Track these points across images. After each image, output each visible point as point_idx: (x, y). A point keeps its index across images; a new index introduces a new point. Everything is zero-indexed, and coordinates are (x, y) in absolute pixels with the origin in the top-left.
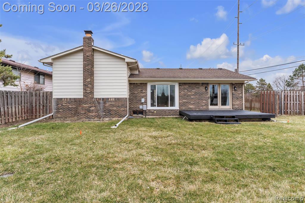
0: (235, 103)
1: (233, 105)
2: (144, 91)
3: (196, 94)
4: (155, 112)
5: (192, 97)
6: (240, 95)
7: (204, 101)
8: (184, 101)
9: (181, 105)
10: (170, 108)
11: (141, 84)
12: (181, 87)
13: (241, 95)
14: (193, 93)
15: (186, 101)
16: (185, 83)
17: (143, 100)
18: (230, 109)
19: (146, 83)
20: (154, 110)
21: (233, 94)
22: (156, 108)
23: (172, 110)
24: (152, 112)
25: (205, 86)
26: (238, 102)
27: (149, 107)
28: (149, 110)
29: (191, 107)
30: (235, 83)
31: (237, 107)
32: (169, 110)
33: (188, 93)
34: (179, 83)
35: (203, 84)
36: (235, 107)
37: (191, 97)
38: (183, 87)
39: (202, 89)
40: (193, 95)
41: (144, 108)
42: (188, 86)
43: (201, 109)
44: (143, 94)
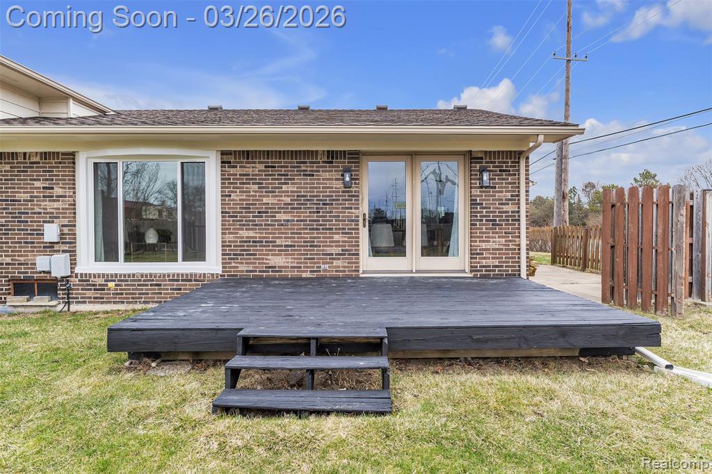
0: (484, 245)
1: (474, 254)
2: (58, 191)
3: (300, 201)
4: (111, 285)
5: (282, 217)
6: (505, 208)
7: (336, 237)
8: (244, 234)
9: (229, 253)
10: (181, 267)
11: (45, 155)
12: (232, 171)
13: (510, 208)
14: (288, 200)
15: (251, 234)
16: (248, 155)
17: (51, 232)
18: (464, 271)
19: (73, 154)
20: (109, 278)
21: (473, 203)
22: (121, 267)
23: (187, 278)
24: (96, 288)
25: (341, 163)
26: (496, 242)
27: (88, 263)
28: (85, 278)
29: (278, 261)
30: (486, 152)
31: (491, 262)
32: (175, 278)
33: (265, 200)
34: (223, 153)
35: (332, 155)
36: (484, 262)
37: (278, 216)
38: (238, 171)
39: (329, 180)
40: (285, 208)
41: (57, 266)
42: (262, 167)
43: (325, 270)
44: (56, 205)
